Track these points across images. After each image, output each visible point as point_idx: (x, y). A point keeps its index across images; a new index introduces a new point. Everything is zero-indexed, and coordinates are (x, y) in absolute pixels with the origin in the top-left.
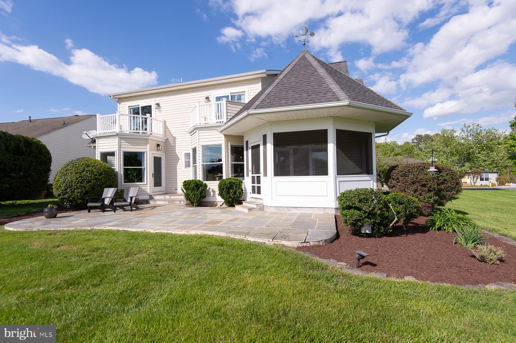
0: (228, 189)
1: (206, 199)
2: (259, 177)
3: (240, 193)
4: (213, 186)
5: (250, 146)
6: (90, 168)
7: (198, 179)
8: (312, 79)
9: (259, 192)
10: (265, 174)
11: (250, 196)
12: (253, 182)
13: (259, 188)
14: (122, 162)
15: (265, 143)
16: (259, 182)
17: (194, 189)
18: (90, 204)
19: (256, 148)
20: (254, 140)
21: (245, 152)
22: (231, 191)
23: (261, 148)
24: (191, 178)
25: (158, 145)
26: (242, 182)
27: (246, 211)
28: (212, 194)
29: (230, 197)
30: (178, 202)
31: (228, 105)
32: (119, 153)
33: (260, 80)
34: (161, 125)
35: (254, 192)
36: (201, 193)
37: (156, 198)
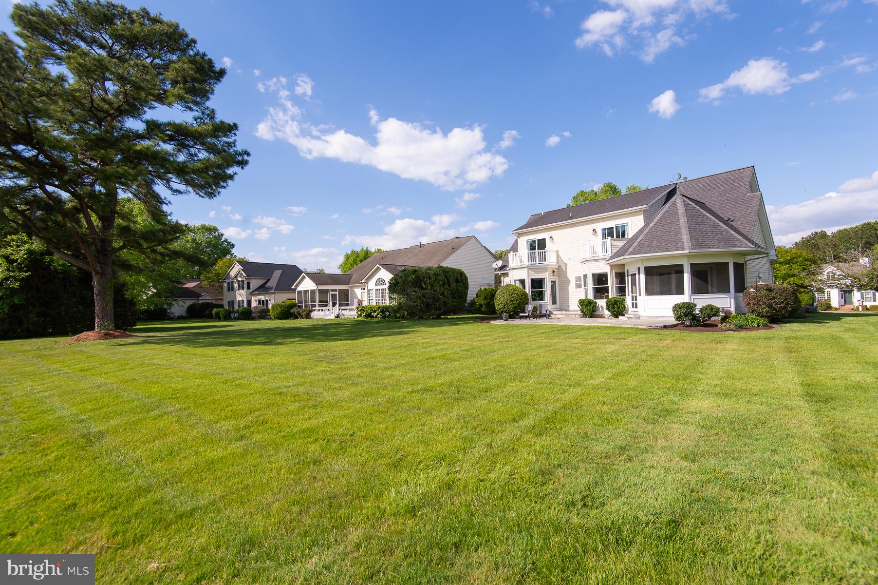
0: (613, 305)
1: (597, 313)
2: (636, 297)
3: (623, 308)
4: (602, 303)
5: (629, 274)
6: (516, 292)
7: (589, 298)
8: (673, 229)
9: (636, 307)
10: (640, 295)
11: (631, 310)
12: (633, 300)
13: (636, 304)
14: (530, 286)
15: (639, 274)
16: (636, 300)
17: (587, 305)
18: (521, 314)
19: (633, 275)
20: (632, 270)
21: (626, 278)
22: (616, 306)
23: (637, 276)
24: (583, 297)
25: (553, 271)
26: (624, 300)
27: (626, 319)
28: (601, 309)
29: (615, 311)
30: (574, 316)
31: (612, 242)
32: (529, 280)
33: (642, 212)
34: (554, 254)
35: (633, 307)
36: (593, 308)
37: (555, 313)
